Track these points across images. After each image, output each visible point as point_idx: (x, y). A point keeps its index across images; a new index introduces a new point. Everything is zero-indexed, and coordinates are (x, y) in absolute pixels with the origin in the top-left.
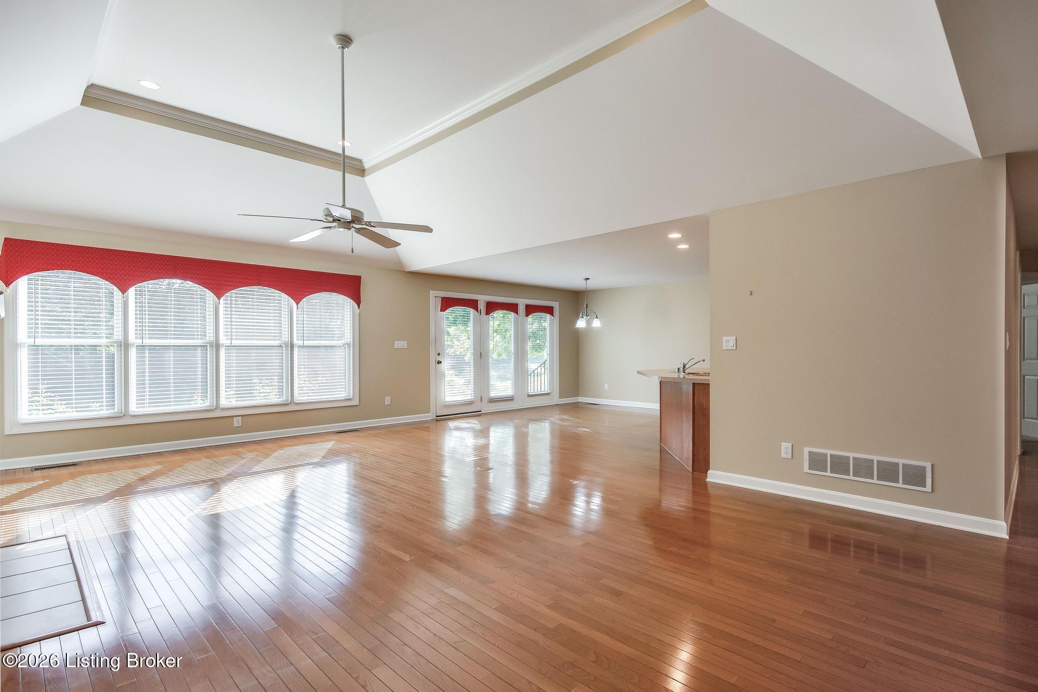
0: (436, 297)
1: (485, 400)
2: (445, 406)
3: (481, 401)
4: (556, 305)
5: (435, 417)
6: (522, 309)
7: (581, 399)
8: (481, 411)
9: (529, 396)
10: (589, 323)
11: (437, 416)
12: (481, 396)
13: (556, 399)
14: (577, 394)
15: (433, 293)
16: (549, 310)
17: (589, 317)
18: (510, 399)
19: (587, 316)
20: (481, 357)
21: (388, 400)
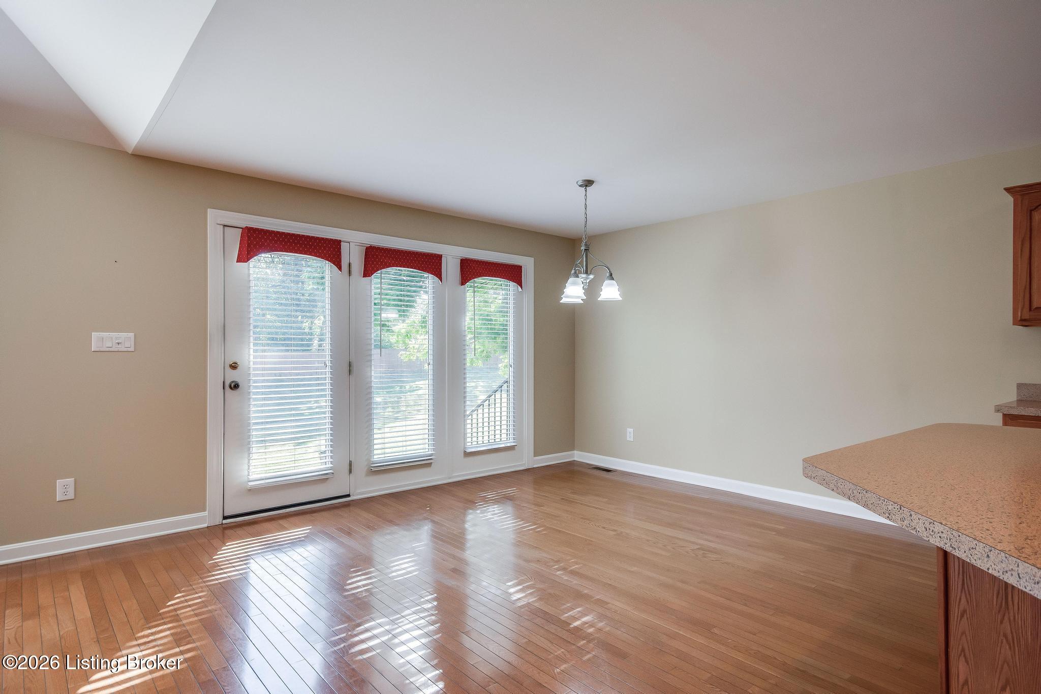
0: (225, 226)
1: (360, 468)
2: (250, 490)
3: (350, 472)
4: (527, 263)
5: (218, 520)
6: (451, 268)
7: (578, 456)
8: (348, 496)
9: (467, 454)
10: (592, 290)
11: (225, 518)
12: (350, 462)
13: (527, 459)
14: (571, 445)
15: (215, 216)
16: (513, 273)
17: (592, 277)
18: (424, 464)
19: (586, 272)
20: (350, 371)
21: (64, 488)
